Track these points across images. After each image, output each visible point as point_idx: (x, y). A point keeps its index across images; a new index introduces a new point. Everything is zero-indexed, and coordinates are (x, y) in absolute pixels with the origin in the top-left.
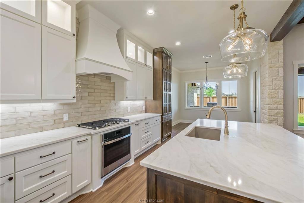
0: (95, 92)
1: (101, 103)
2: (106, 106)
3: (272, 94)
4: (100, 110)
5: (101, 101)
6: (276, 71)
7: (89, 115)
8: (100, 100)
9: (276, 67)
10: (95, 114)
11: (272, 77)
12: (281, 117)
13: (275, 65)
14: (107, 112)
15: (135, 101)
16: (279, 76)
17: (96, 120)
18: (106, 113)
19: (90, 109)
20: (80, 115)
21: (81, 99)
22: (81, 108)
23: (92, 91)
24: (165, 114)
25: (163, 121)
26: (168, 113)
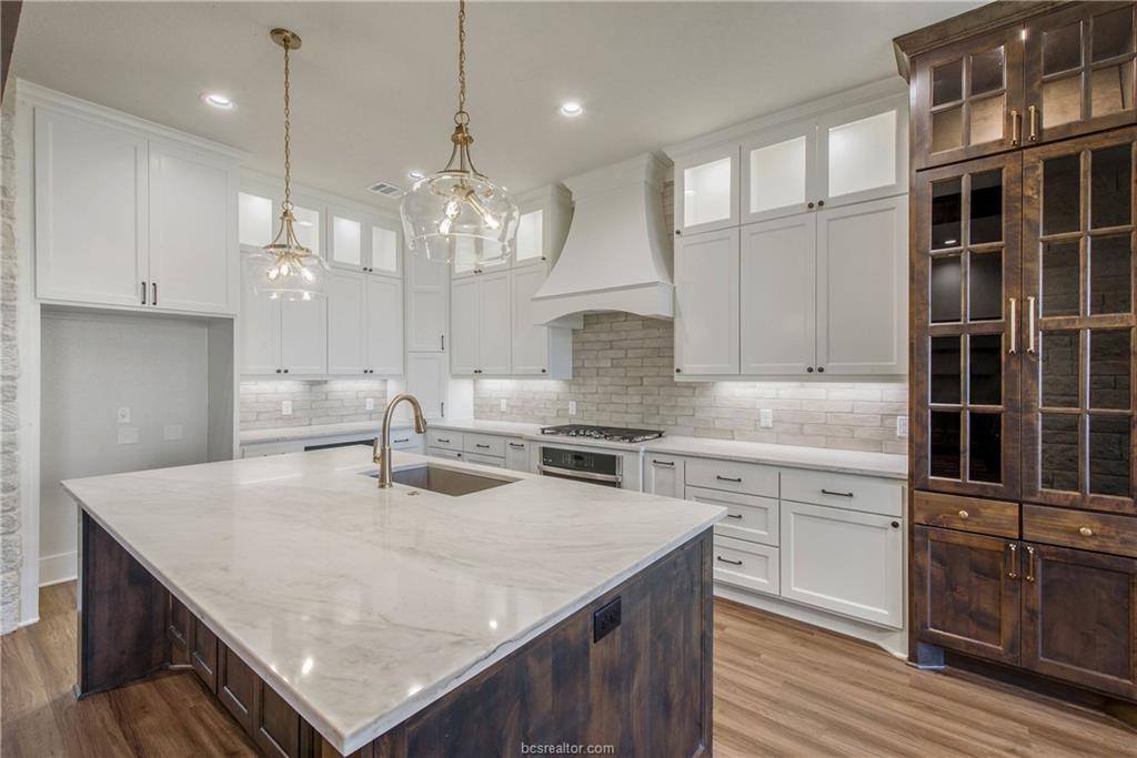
0: (626, 357)
1: (642, 385)
2: (659, 394)
4: (641, 403)
5: (645, 379)
7: (611, 412)
8: (642, 378)
10: (626, 412)
14: (661, 412)
15: (806, 384)
17: (630, 427)
18: (658, 413)
19: (615, 399)
20: (595, 408)
21: (598, 374)
22: (597, 393)
23: (621, 354)
24: (960, 481)
25: (916, 521)
26: (1039, 495)
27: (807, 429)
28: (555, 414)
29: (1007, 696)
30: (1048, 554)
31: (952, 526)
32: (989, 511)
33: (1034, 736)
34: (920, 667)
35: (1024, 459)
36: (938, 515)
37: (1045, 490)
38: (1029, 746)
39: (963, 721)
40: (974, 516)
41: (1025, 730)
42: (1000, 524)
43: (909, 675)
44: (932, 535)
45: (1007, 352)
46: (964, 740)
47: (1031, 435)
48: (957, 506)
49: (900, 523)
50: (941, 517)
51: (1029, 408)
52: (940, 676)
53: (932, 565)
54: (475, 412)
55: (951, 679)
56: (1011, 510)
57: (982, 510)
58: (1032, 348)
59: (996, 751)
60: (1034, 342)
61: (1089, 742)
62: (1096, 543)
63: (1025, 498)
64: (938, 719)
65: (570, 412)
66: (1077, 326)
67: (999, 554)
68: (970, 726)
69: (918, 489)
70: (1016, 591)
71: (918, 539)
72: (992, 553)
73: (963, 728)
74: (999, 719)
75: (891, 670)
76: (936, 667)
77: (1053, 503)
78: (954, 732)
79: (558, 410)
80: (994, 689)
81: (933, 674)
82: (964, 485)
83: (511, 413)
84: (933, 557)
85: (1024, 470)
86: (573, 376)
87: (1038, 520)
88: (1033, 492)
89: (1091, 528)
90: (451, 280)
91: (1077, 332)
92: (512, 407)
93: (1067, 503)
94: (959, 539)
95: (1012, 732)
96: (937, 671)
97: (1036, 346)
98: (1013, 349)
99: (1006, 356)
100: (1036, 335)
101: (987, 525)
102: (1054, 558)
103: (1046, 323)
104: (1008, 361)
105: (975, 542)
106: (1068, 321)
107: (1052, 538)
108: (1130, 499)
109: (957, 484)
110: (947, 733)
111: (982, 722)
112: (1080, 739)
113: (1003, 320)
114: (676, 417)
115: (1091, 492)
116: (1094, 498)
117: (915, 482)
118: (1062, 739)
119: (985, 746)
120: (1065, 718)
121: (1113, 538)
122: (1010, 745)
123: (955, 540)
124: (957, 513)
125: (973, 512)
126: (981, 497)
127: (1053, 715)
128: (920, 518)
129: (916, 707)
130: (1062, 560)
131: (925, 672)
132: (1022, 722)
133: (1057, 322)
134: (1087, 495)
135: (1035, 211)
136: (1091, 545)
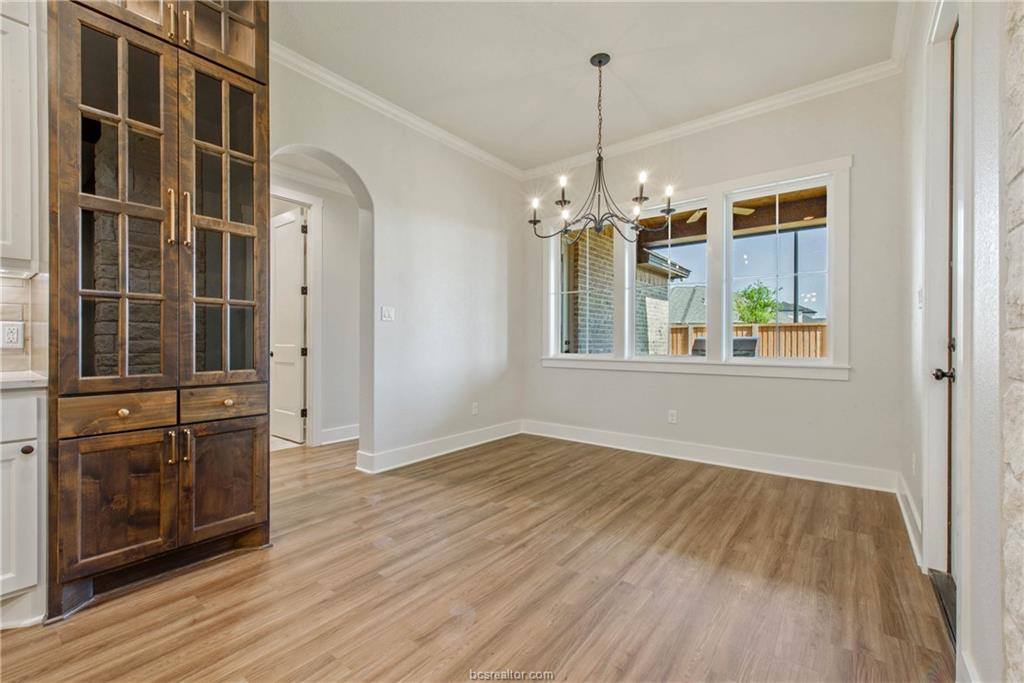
24: (118, 377)
25: (60, 435)
26: (194, 378)
29: (165, 584)
30: (201, 431)
31: (108, 430)
32: (148, 403)
33: (202, 599)
34: (65, 616)
35: (181, 347)
36: (90, 421)
37: (198, 373)
38: (204, 608)
39: (140, 632)
40: (134, 412)
41: (192, 600)
42: (160, 414)
43: (55, 633)
44: (85, 446)
45: (166, 241)
46: (147, 648)
47: (187, 323)
48: (113, 405)
49: (35, 447)
50: (96, 422)
51: (186, 298)
52: (93, 610)
53: (83, 483)
55: (107, 605)
56: (170, 397)
57: (142, 404)
58: (189, 241)
59: (183, 632)
60: (190, 236)
61: (235, 575)
62: (234, 410)
63: (182, 384)
64: (114, 651)
66: (220, 228)
67: (158, 445)
68: (149, 631)
69: (63, 396)
70: (174, 476)
71: (63, 457)
72: (152, 446)
73: (145, 638)
74: (171, 606)
75: (26, 645)
76: (83, 606)
77: (205, 384)
78: (136, 649)
80: (151, 586)
81: (87, 613)
82: (123, 380)
84: (85, 474)
85: (182, 357)
87: (193, 402)
88: (188, 377)
89: (231, 398)
91: (221, 233)
93: (215, 382)
94: (117, 441)
95: (187, 608)
96: (88, 608)
97: (192, 240)
98: (173, 238)
99: (165, 246)
100: (192, 229)
101: (148, 418)
102: (205, 433)
103: (199, 220)
104: (166, 251)
105: (135, 439)
106: (215, 222)
107: (204, 415)
108: (253, 371)
109: (114, 381)
110: (133, 654)
111: (159, 619)
112: (230, 577)
113: (162, 208)
115: (231, 369)
116: (233, 374)
117: (59, 388)
118: (220, 586)
119: (172, 637)
120: (212, 570)
121: (243, 403)
122: (189, 619)
123: (112, 445)
124: (117, 414)
125: (133, 408)
126: (141, 390)
127: (205, 573)
128: (66, 430)
129: (83, 658)
130: (211, 433)
131: (75, 618)
132: (187, 595)
133: (207, 221)
134: (228, 372)
135: (189, 113)
136: (232, 413)
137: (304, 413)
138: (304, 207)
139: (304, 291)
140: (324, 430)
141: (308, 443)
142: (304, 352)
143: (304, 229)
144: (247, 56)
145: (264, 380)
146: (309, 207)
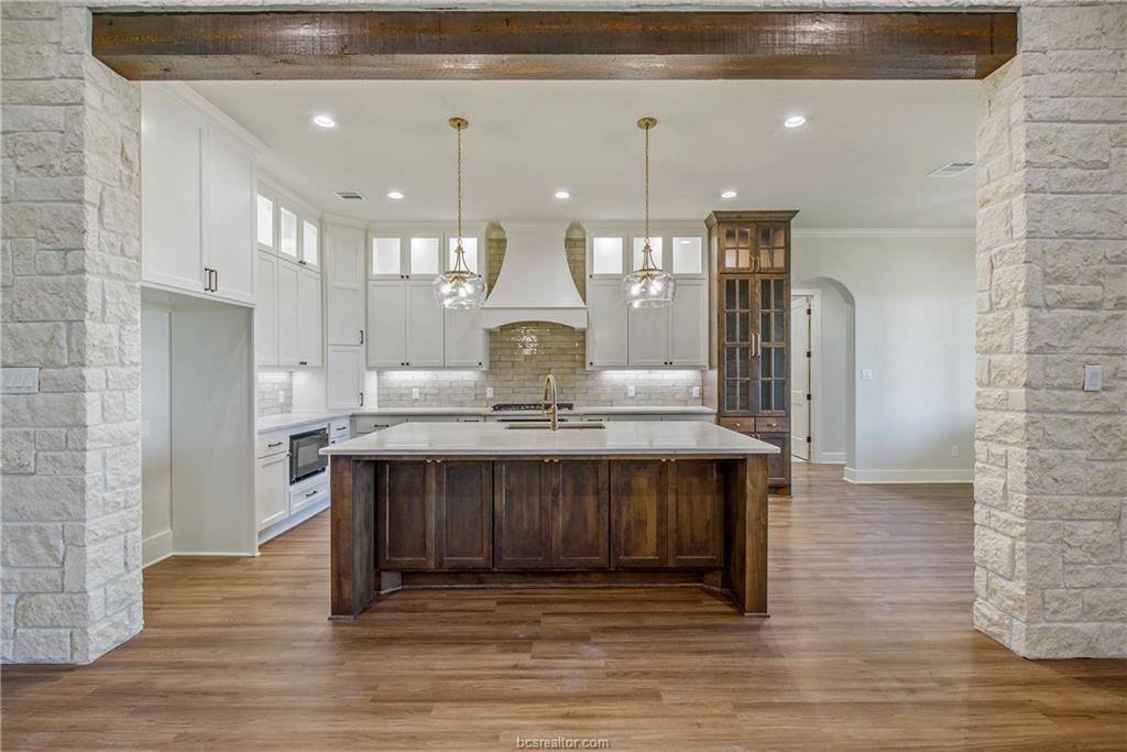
3: (987, 334)
6: (999, 215)
9: (1003, 198)
11: (989, 248)
12: (1017, 449)
13: (999, 187)
16: (1012, 240)
19: (527, 384)
20: (509, 392)
21: (513, 367)
22: (512, 380)
24: (737, 411)
26: (760, 413)
27: (653, 397)
28: (473, 398)
35: (756, 399)
37: (762, 411)
40: (741, 425)
42: (749, 427)
45: (751, 356)
47: (758, 389)
48: (735, 422)
51: (758, 379)
54: (379, 401)
56: (752, 421)
57: (744, 423)
58: (759, 354)
60: (760, 352)
63: (756, 415)
65: (488, 396)
66: (770, 346)
69: (722, 417)
77: (764, 416)
79: (476, 395)
83: (425, 400)
85: (756, 403)
86: (491, 368)
87: (761, 423)
88: (758, 412)
89: (775, 423)
90: (367, 280)
91: (770, 349)
92: (426, 395)
93: (769, 415)
98: (753, 354)
99: (751, 358)
100: (760, 349)
101: (745, 428)
103: (763, 345)
104: (751, 360)
106: (769, 343)
107: (764, 429)
108: (784, 410)
109: (735, 413)
113: (750, 342)
114: (575, 394)
115: (775, 409)
116: (775, 412)
117: (721, 414)
121: (779, 426)
124: (736, 425)
126: (743, 417)
133: (765, 344)
134: (773, 411)
135: (759, 300)
136: (775, 430)
137: (809, 439)
138: (808, 298)
139: (809, 354)
140: (824, 454)
141: (812, 461)
142: (809, 397)
143: (809, 312)
144: (779, 263)
145: (788, 416)
146: (812, 296)
